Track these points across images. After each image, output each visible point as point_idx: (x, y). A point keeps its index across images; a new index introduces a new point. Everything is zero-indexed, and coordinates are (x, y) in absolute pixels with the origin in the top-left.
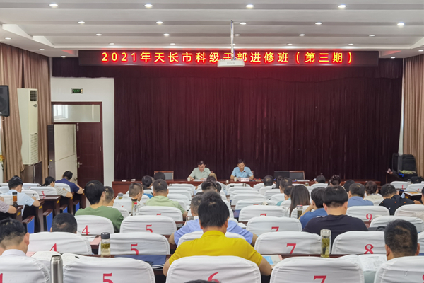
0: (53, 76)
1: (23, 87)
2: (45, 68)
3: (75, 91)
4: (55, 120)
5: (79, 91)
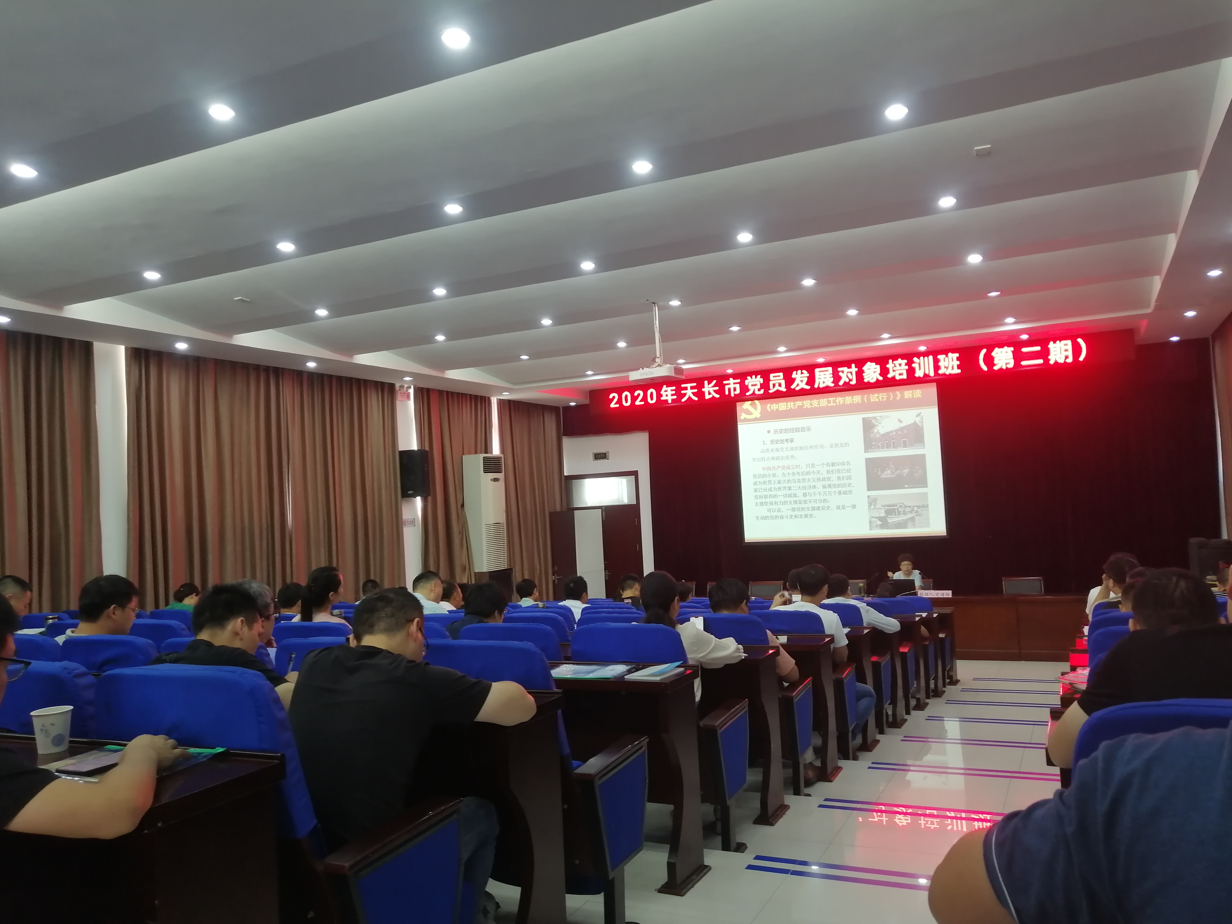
3: (596, 457)
5: (603, 456)
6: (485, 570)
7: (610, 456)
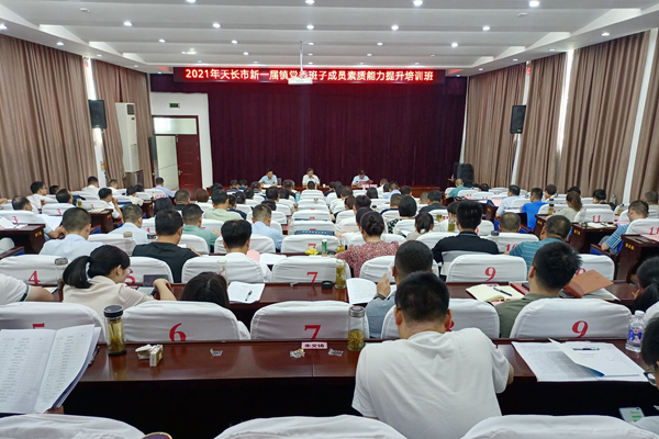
0: (152, 90)
1: (121, 101)
2: (143, 83)
3: (172, 106)
4: (157, 132)
5: (177, 106)
6: (131, 171)
7: (180, 105)
